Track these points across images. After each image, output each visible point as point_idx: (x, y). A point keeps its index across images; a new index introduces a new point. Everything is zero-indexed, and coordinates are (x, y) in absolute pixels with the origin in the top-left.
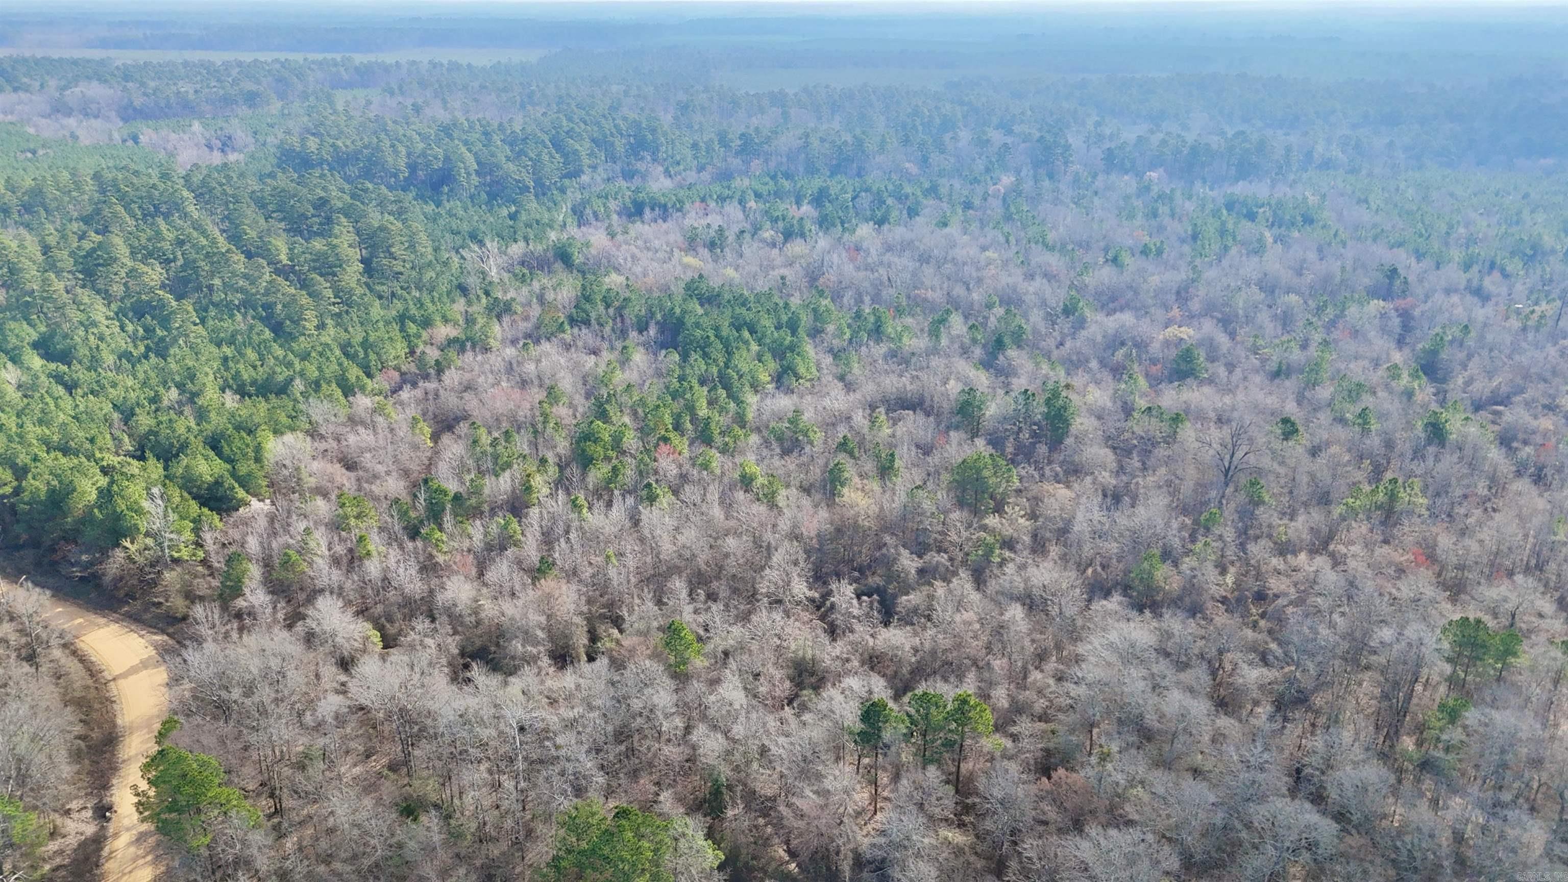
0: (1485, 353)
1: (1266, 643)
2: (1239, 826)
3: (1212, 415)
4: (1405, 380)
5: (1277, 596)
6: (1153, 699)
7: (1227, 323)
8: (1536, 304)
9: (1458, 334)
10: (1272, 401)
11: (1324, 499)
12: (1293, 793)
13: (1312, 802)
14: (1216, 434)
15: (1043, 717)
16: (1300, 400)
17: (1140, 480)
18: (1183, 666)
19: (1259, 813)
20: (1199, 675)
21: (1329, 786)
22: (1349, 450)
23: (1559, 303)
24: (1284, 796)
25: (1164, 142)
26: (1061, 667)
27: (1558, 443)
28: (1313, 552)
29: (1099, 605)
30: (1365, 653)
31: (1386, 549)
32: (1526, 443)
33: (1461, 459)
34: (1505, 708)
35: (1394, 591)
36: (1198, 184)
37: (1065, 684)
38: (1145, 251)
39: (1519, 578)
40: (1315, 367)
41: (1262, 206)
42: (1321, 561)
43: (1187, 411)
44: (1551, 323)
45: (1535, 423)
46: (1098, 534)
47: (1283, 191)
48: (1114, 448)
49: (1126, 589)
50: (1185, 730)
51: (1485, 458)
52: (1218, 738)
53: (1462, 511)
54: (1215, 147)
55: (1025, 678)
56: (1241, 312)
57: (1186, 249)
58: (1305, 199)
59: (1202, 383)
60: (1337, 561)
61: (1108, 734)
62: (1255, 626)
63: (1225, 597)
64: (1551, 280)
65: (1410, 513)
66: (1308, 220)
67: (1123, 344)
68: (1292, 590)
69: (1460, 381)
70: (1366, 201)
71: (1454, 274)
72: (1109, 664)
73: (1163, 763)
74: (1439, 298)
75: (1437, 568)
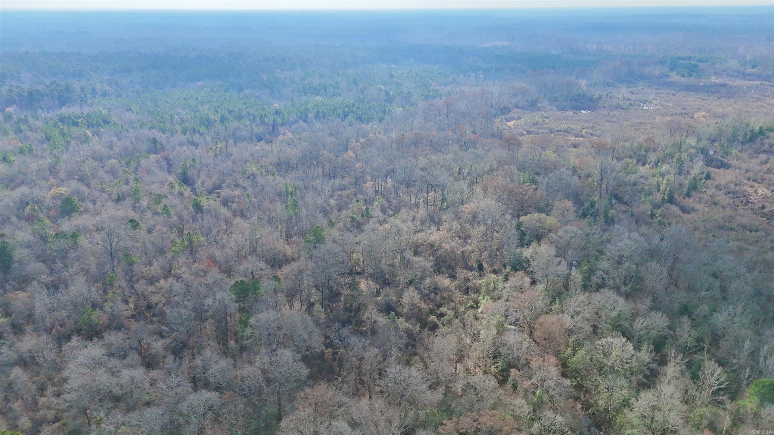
0: (205, 168)
1: (159, 328)
2: (176, 417)
3: (94, 228)
4: (177, 188)
5: (157, 304)
6: (114, 381)
7: (82, 180)
8: (216, 144)
9: (192, 163)
10: (121, 213)
11: (162, 252)
12: (195, 389)
13: (204, 388)
14: (98, 237)
15: (56, 420)
16: (134, 208)
17: (65, 273)
18: (124, 357)
19: (184, 406)
20: (134, 357)
21: (208, 378)
22: (165, 226)
23: (225, 142)
24: (191, 393)
25: (10, 91)
26: (56, 389)
27: (244, 198)
28: (166, 277)
29: (66, 347)
30: (203, 313)
31: (196, 265)
32: (233, 202)
33: (211, 216)
34: (263, 312)
35: (205, 282)
36: (40, 111)
37: (62, 396)
38: (21, 152)
39: (249, 258)
40: (136, 192)
41: (79, 118)
42: (171, 280)
43: (78, 230)
44: (225, 151)
45: (233, 193)
46: (51, 310)
47: (87, 109)
48: (43, 261)
49: (78, 332)
50: (136, 387)
51: (220, 213)
52: (153, 383)
53: (220, 238)
54: (42, 91)
55: (36, 404)
56: (89, 173)
57: (45, 146)
58: (101, 112)
59: (81, 213)
60: (178, 278)
61: (96, 410)
62: (151, 322)
63: (132, 315)
64: (218, 133)
65: (200, 246)
66: (106, 122)
67: (27, 204)
68: (163, 298)
69: (199, 183)
70: (130, 109)
71: (179, 136)
72: (84, 374)
73: (130, 409)
74: (178, 148)
75: (218, 265)
